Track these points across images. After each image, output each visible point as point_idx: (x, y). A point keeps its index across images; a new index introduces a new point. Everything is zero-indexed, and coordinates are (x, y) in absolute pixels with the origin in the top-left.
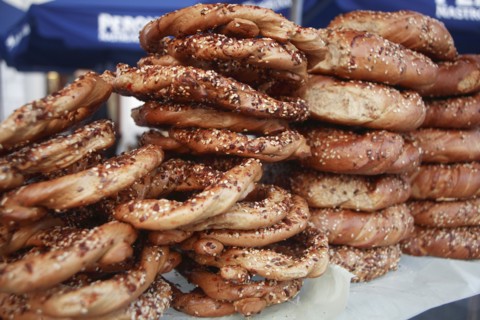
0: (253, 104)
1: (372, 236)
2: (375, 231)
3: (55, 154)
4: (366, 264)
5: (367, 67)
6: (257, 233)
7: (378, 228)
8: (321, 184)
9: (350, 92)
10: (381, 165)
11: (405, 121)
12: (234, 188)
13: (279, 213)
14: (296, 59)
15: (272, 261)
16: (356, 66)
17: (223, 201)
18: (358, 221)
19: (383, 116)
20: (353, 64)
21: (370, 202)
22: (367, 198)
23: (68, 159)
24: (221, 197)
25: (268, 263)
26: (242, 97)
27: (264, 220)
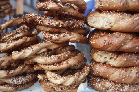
0: (48, 23)
1: (116, 78)
2: (118, 76)
3: (6, 38)
4: (114, 89)
5: (106, 5)
6: (47, 66)
7: (120, 75)
8: (97, 53)
9: (101, 16)
10: (111, 47)
11: (126, 28)
12: (31, 50)
13: (52, 60)
14: (60, 6)
15: (53, 76)
16: (102, 5)
17: (26, 53)
18: (112, 70)
19: (115, 26)
20: (101, 5)
21: (115, 63)
22: (114, 61)
23: (10, 39)
24: (26, 52)
25: (51, 76)
26: (44, 21)
27: (45, 62)
